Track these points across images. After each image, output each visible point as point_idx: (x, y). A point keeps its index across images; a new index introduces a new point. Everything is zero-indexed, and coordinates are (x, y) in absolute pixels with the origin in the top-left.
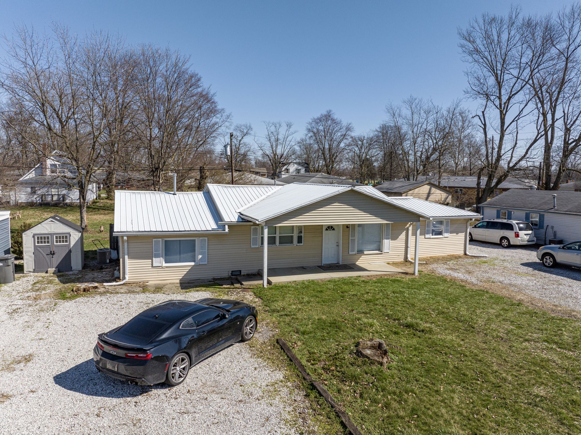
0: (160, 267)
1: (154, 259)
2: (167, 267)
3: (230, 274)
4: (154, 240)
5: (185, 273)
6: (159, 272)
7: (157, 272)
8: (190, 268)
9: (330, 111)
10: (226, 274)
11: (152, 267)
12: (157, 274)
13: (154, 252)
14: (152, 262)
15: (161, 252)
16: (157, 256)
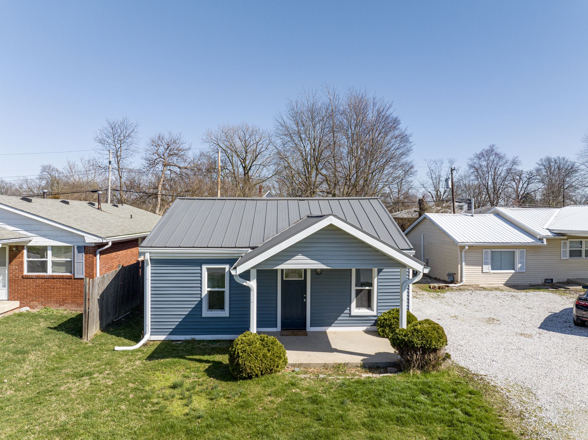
0: (488, 273)
1: (484, 266)
2: (493, 273)
3: (543, 282)
4: (484, 250)
5: (508, 279)
6: (487, 277)
7: (485, 277)
8: (511, 275)
9: (493, 145)
10: (540, 281)
11: (482, 272)
12: (486, 279)
13: (484, 261)
14: (482, 269)
15: (489, 261)
16: (486, 264)
